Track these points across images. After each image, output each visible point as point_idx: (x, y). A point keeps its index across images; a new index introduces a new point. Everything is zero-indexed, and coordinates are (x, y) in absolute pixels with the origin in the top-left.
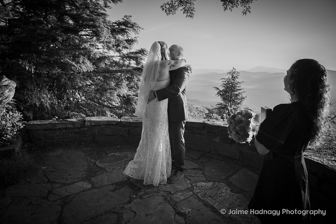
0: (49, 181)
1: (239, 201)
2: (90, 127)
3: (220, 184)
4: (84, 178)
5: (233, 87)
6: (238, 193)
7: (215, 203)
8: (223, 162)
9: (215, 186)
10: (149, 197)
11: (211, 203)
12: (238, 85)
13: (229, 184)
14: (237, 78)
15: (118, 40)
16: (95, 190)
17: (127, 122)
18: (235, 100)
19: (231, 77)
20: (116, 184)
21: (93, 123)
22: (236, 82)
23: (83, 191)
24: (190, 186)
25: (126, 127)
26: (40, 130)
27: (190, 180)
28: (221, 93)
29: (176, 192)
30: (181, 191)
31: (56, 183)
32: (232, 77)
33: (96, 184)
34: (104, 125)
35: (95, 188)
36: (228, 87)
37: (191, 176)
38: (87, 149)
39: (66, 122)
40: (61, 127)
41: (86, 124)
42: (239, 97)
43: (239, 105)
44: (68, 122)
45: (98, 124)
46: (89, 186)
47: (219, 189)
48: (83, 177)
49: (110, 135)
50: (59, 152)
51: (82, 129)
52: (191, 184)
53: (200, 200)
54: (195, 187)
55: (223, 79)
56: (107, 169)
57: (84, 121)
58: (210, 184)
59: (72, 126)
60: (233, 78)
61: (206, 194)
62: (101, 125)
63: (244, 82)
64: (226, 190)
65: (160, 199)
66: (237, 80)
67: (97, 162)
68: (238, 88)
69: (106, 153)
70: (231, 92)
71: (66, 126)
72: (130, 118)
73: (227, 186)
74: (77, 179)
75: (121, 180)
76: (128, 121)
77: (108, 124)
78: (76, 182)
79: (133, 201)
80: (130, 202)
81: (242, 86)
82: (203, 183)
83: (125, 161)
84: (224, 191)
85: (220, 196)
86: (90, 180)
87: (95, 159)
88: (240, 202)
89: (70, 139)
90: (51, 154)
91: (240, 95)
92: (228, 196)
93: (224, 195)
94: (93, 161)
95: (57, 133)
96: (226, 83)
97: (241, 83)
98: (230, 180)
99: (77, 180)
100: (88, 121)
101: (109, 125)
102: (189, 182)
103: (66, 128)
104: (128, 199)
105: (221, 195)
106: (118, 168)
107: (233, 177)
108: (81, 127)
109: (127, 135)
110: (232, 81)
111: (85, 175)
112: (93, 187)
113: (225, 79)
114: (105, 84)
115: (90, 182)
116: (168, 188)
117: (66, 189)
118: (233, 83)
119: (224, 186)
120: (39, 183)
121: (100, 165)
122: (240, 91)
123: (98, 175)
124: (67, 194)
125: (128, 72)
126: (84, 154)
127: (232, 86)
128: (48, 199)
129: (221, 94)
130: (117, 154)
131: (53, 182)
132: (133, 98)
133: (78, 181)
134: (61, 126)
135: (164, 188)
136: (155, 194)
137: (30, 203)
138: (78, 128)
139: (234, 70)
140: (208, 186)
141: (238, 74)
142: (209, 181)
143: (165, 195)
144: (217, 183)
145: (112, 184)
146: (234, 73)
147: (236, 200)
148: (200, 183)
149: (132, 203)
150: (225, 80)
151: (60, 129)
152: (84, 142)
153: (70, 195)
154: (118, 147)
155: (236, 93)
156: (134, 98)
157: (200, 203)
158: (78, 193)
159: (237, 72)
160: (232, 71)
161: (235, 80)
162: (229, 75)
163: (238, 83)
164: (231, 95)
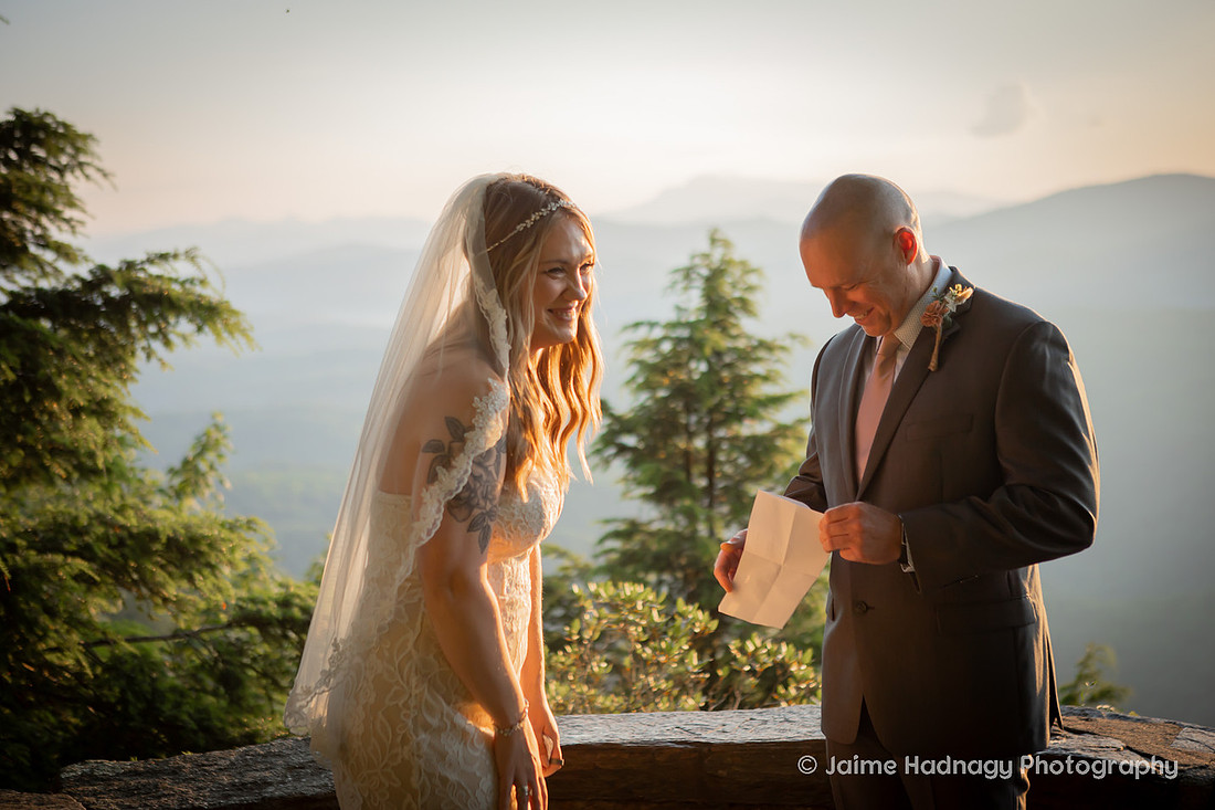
12: (757, 369)
14: (745, 305)
19: (694, 300)
22: (741, 344)
28: (630, 440)
36: (684, 392)
55: (637, 325)
66: (750, 327)
68: (761, 390)
70: (713, 429)
96: (665, 358)
97: (783, 348)
110: (712, 339)
113: (652, 325)
118: (720, 356)
122: (781, 416)
127: (712, 378)
129: (622, 449)
139: (717, 255)
141: (752, 279)
146: (718, 273)
150: (658, 333)
155: (748, 428)
159: (743, 263)
160: (706, 256)
161: (734, 332)
162: (678, 298)
163: (762, 354)
164: (712, 448)
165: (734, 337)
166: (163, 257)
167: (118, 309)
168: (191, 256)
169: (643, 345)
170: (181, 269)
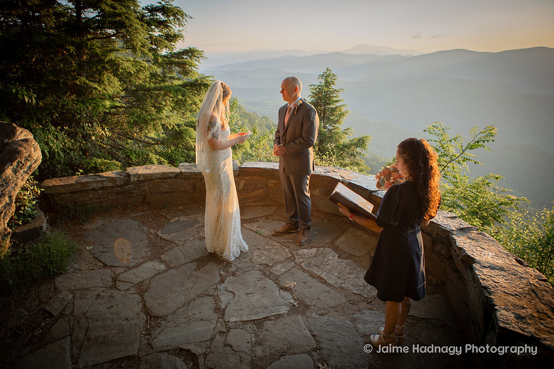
0: (105, 265)
1: (348, 268)
2: (137, 183)
3: (325, 250)
4: (151, 256)
5: (326, 97)
6: (347, 258)
7: (322, 272)
8: (325, 221)
9: (320, 252)
10: (244, 273)
11: (318, 274)
12: (334, 95)
13: (336, 249)
14: (333, 83)
15: (155, 39)
16: (173, 271)
17: (191, 173)
18: (331, 117)
19: (324, 82)
20: (196, 260)
21: (142, 178)
22: (331, 90)
23: (158, 274)
24: (290, 255)
25: (190, 180)
26: (63, 193)
27: (288, 247)
29: (275, 264)
30: (280, 262)
31: (116, 267)
32: (326, 83)
33: (170, 263)
34: (158, 178)
35: (171, 268)
36: (320, 98)
37: (288, 242)
38: (138, 214)
39: (103, 179)
40: (96, 187)
41: (132, 180)
42: (336, 113)
43: (337, 125)
44: (105, 179)
45: (149, 178)
46: (163, 267)
47: (325, 256)
48: (148, 255)
49: (167, 192)
50: (98, 222)
51: (126, 187)
52: (291, 253)
53: (304, 270)
54: (296, 256)
55: (312, 85)
56: (176, 242)
57: (129, 175)
58: (314, 250)
59: (111, 184)
60: (328, 84)
61: (310, 263)
62: (153, 179)
63: (343, 90)
64: (334, 256)
65: (258, 274)
66: (333, 87)
67: (158, 233)
68: (335, 99)
69: (166, 218)
70: (325, 106)
71: (103, 184)
72: (192, 166)
73: (334, 252)
74: (142, 258)
75: (201, 255)
76: (192, 171)
77: (164, 177)
78: (142, 263)
79: (226, 279)
80: (222, 281)
81: (340, 96)
82: (305, 250)
83: (197, 228)
84: (331, 258)
85: (327, 265)
86: (160, 258)
87: (155, 229)
88: (351, 269)
89: (109, 202)
90: (88, 226)
91: (338, 110)
92: (337, 264)
93: (331, 262)
94: (152, 231)
95: (91, 196)
96: (317, 92)
97: (339, 91)
98: (337, 243)
99: (142, 260)
100: (135, 175)
101: (165, 179)
102: (287, 250)
103: (103, 188)
104: (219, 278)
105: (327, 263)
106: (191, 239)
107: (339, 240)
108: (125, 184)
109: (192, 191)
110: (326, 89)
111: (150, 253)
112: (169, 268)
113: (315, 85)
114: (144, 112)
115: (162, 262)
116: (263, 260)
117: (134, 274)
118: (327, 92)
119: (330, 252)
120: (92, 269)
121: (165, 236)
122: (338, 104)
123: (167, 251)
124: (139, 280)
125: (176, 92)
126: (136, 223)
128: (117, 288)
130: (182, 219)
131: (111, 266)
132: (186, 130)
133: (145, 262)
134: (96, 185)
135: (259, 260)
136: (250, 269)
137: (98, 295)
138: (121, 186)
139: (328, 72)
140: (311, 254)
141: (335, 78)
142: (312, 247)
143: (262, 268)
144: (321, 249)
145: (192, 262)
146: (328, 76)
147: (345, 268)
148: (301, 250)
149: (226, 282)
150: (315, 87)
151: (94, 189)
152: (131, 205)
153: (144, 281)
154: (180, 208)
155: (332, 106)
156: (188, 130)
157: (306, 275)
158: (152, 278)
159: (333, 74)
160: (326, 72)
161: (330, 87)
162: (320, 80)
163: (335, 92)
164: (325, 109)
165: (330, 89)
166: (208, 77)
167: (200, 85)
168: (212, 77)
169: (313, 89)
170: (211, 79)
